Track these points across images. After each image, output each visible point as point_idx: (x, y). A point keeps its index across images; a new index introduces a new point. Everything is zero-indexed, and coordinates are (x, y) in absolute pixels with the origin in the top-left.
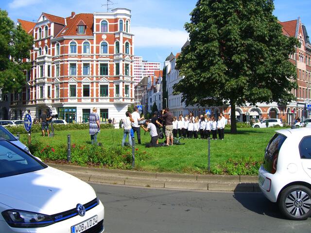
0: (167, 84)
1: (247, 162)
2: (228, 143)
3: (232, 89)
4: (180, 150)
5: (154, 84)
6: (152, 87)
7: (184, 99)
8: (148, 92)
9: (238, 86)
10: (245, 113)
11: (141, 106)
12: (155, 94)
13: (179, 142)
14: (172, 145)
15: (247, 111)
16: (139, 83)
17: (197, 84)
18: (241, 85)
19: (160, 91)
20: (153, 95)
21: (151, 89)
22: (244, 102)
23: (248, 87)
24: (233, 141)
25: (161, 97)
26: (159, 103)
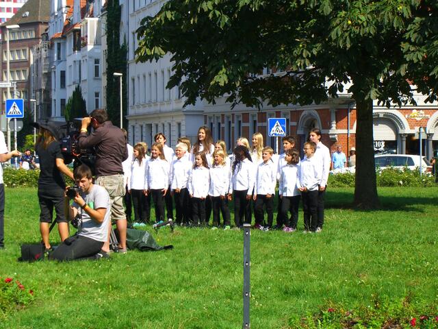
0: (124, 19)
1: (393, 317)
2: (337, 245)
3: (356, 39)
4: (152, 271)
5: (76, 17)
6: (69, 27)
7: (179, 74)
8: (51, 47)
9: (379, 27)
10: (415, 131)
11: (19, 103)
12: (77, 55)
13: (151, 240)
14: (125, 251)
15: (422, 124)
16: (18, 12)
17: (226, 19)
18: (390, 24)
19: (97, 43)
20: (70, 61)
21: (64, 37)
22: (407, 91)
23: (420, 32)
24: (357, 236)
25: (103, 67)
26: (94, 91)
